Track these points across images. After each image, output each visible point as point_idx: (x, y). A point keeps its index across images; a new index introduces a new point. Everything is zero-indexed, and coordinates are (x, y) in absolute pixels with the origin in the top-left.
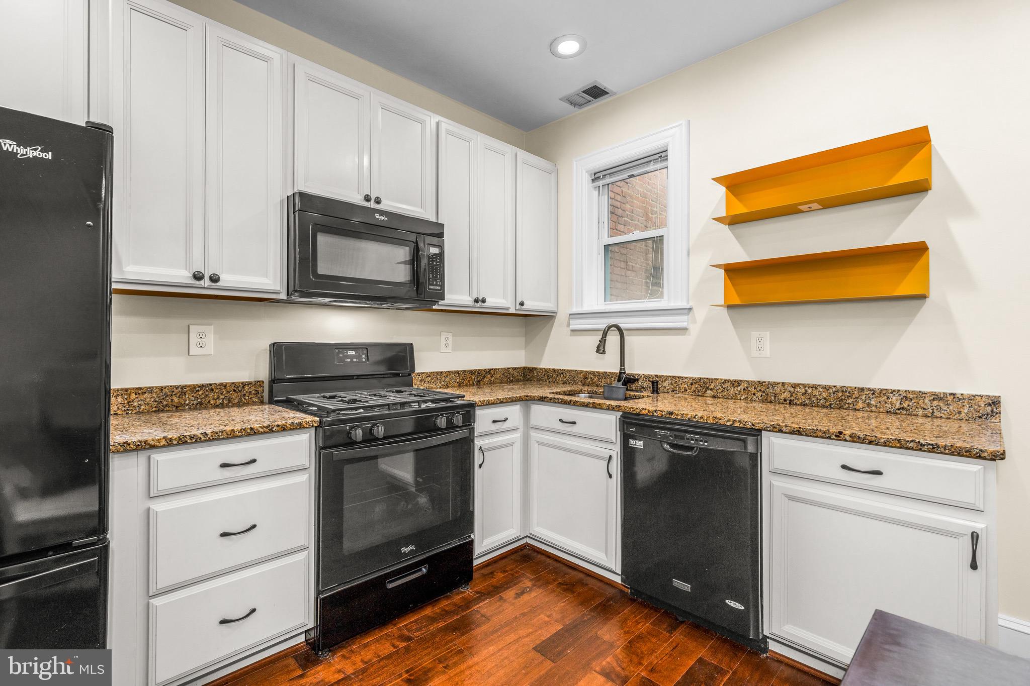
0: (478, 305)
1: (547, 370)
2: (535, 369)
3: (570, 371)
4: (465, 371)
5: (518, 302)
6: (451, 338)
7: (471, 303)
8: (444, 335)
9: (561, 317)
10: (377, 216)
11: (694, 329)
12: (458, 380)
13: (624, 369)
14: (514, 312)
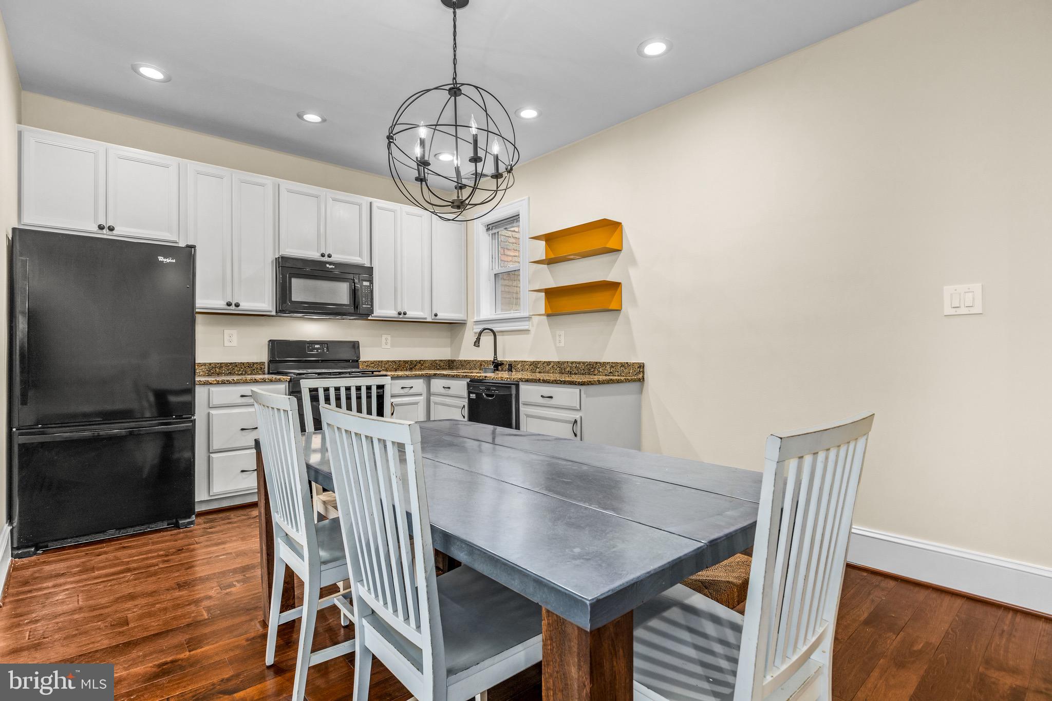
0: (401, 316)
1: (461, 361)
2: (455, 360)
3: (473, 361)
4: (400, 361)
5: (434, 313)
6: (389, 338)
7: (396, 315)
8: (384, 337)
9: (469, 324)
10: (328, 265)
11: (533, 330)
12: (394, 367)
13: (496, 357)
14: (431, 321)
